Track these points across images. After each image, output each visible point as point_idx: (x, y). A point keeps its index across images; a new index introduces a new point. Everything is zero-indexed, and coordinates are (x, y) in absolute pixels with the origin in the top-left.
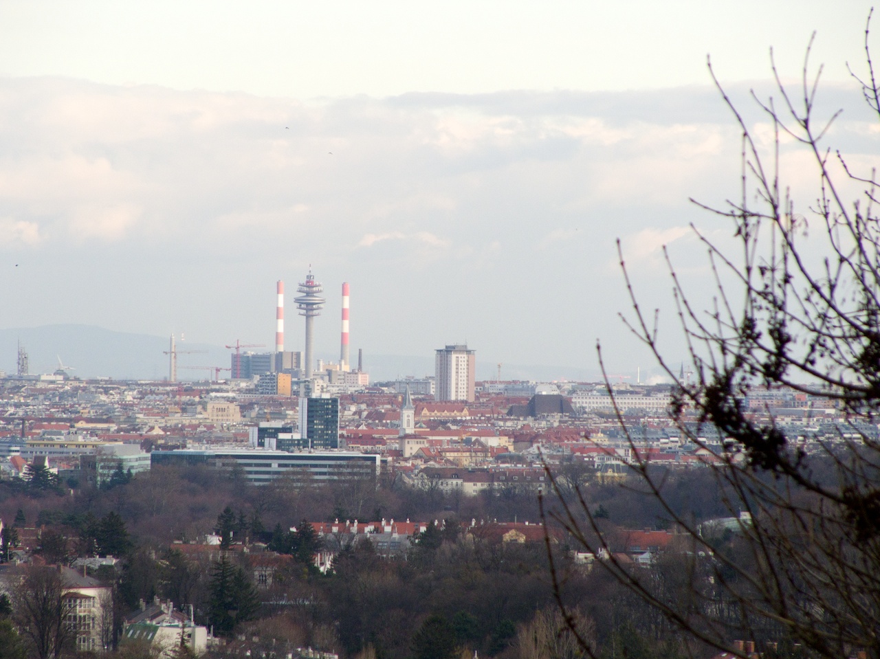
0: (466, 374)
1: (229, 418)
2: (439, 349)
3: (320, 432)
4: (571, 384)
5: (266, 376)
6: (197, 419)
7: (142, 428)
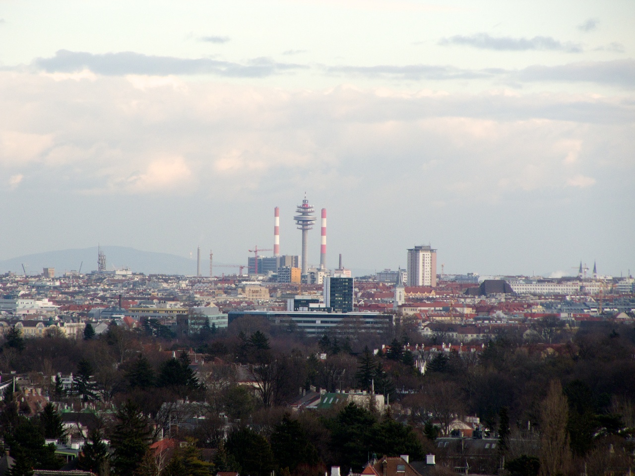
0: (430, 267)
1: (261, 297)
2: (410, 248)
3: (339, 302)
4: (500, 277)
5: (283, 269)
6: (238, 298)
7: (201, 304)
